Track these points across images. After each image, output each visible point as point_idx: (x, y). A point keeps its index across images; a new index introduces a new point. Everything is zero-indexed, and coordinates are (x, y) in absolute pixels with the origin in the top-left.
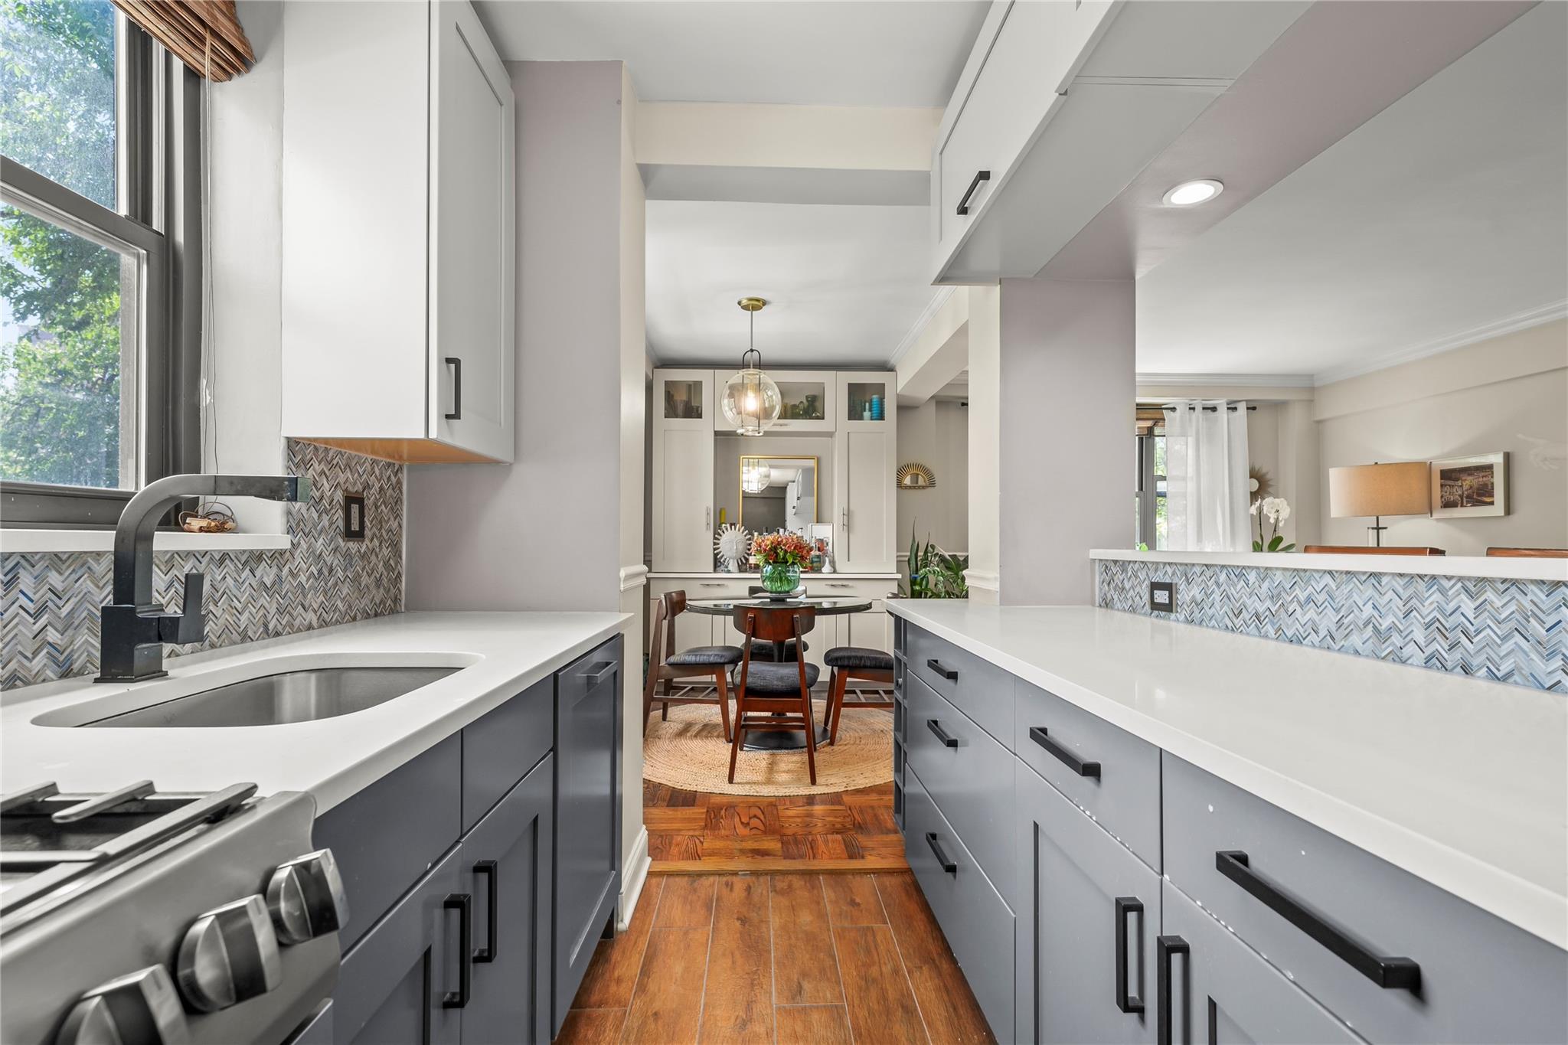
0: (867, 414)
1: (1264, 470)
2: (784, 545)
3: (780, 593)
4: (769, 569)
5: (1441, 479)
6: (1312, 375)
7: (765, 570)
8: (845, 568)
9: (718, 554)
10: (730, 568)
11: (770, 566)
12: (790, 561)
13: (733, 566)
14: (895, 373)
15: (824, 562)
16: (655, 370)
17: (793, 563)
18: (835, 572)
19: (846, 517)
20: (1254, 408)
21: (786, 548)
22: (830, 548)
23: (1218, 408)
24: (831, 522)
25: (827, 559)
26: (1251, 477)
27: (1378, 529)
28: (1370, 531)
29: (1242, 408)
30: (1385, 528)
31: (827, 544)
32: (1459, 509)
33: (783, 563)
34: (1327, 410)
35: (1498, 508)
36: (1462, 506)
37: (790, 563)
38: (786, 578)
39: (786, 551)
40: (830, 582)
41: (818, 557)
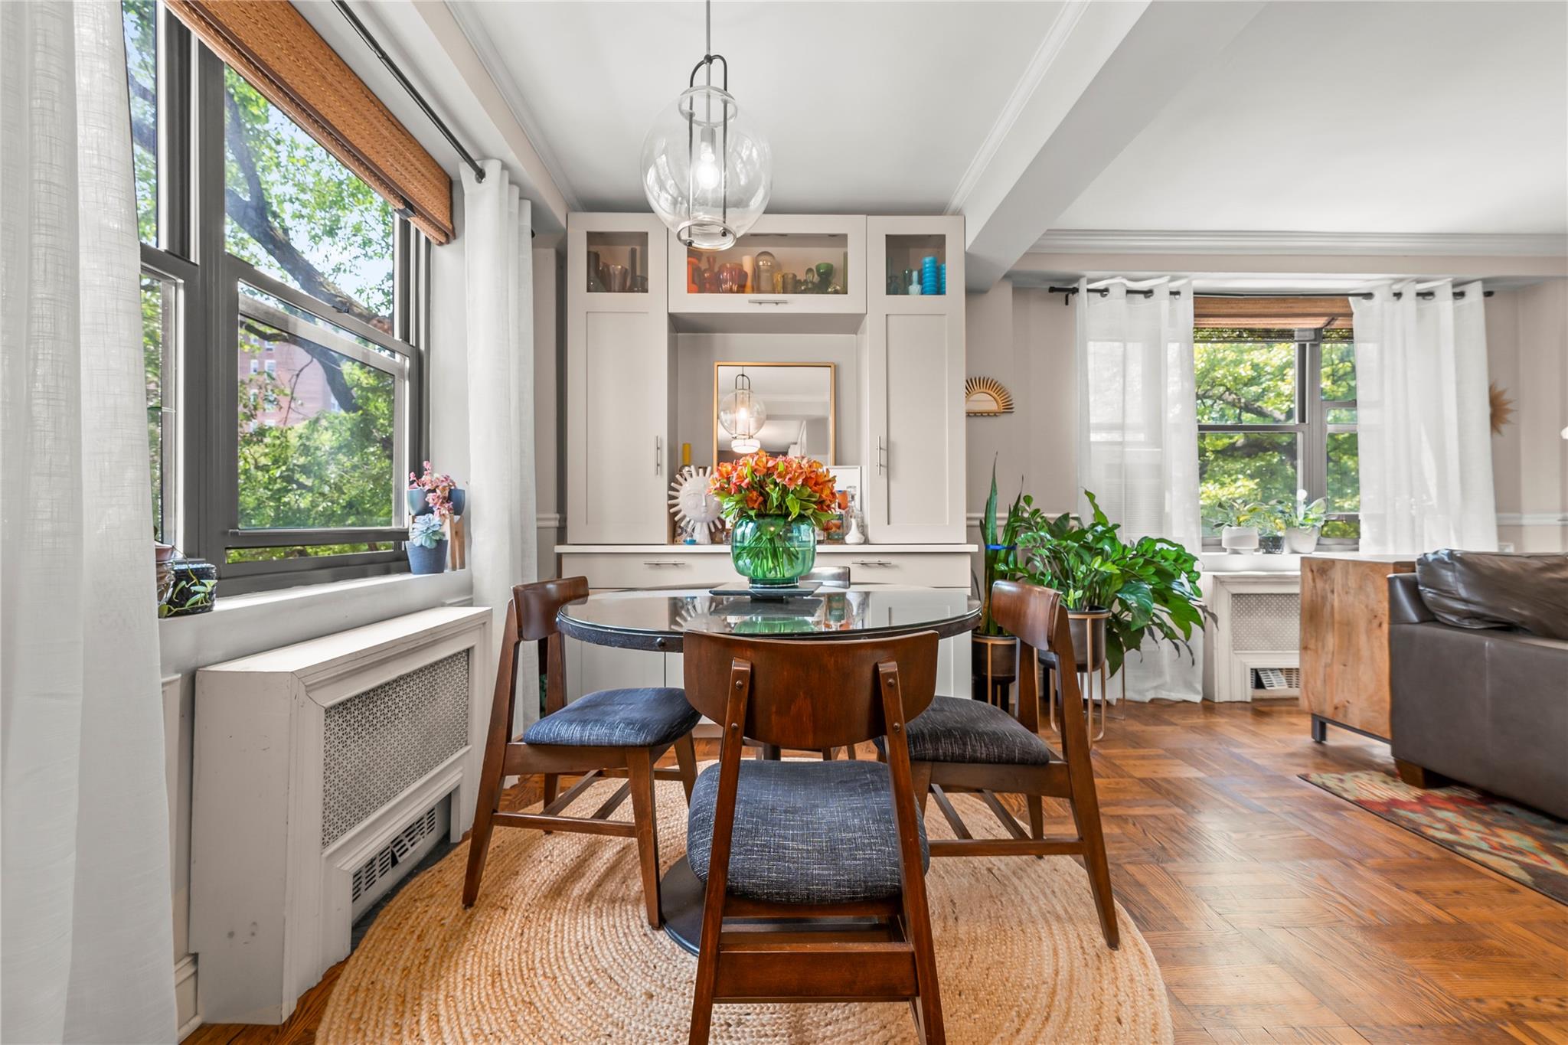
0: (915, 288)
1: (1500, 388)
2: (780, 475)
3: (773, 582)
4: (748, 531)
7: (739, 531)
8: (883, 537)
9: (676, 514)
10: (697, 536)
11: (751, 525)
12: (795, 511)
13: (701, 534)
14: (960, 218)
15: (849, 528)
16: (571, 215)
17: (802, 518)
18: (866, 542)
19: (884, 453)
20: (1495, 292)
21: (786, 482)
22: (856, 504)
23: (1436, 294)
24: (857, 462)
25: (854, 521)
29: (1475, 293)
31: (853, 497)
33: (778, 516)
37: (794, 516)
38: (787, 551)
39: (785, 491)
40: (860, 559)
41: (840, 517)
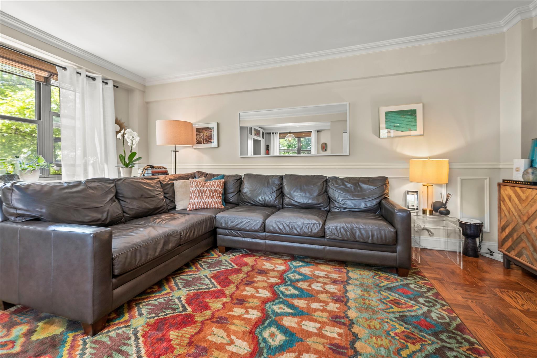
1: (122, 121)
5: (196, 132)
6: (145, 79)
20: (117, 87)
23: (96, 79)
26: (116, 123)
27: (175, 151)
28: (173, 152)
29: (111, 84)
30: (178, 151)
32: (202, 144)
34: (152, 97)
35: (214, 144)
36: (203, 143)
